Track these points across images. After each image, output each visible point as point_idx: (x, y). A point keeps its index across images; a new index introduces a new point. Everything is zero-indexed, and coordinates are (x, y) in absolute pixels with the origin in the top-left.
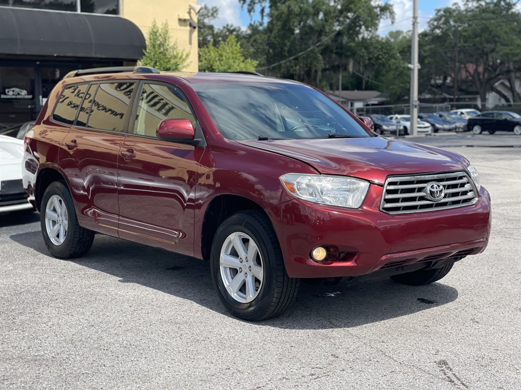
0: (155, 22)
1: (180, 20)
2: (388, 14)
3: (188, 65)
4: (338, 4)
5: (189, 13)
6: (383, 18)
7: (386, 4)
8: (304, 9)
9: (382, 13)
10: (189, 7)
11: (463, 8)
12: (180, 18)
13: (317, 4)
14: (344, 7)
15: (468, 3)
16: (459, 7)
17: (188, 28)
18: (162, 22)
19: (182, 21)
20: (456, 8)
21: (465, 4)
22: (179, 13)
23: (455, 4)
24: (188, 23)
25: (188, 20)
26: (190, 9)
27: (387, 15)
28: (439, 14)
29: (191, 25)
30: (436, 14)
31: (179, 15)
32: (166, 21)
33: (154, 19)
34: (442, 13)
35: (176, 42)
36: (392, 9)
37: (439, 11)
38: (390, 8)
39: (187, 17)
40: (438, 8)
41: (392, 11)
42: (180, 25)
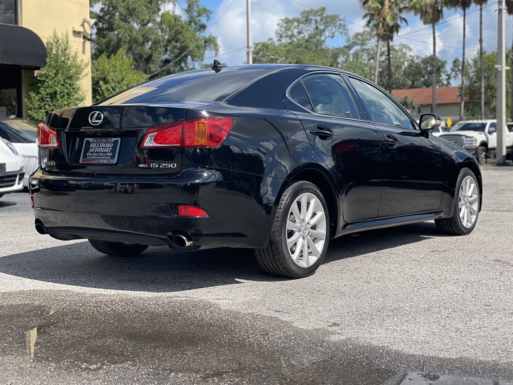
0: (55, 32)
1: (74, 32)
2: (213, 46)
3: (86, 75)
4: (165, 34)
5: (83, 25)
6: (208, 49)
7: (210, 36)
8: (133, 37)
9: (207, 44)
10: (83, 20)
11: (277, 44)
12: (75, 30)
13: (146, 33)
14: (172, 37)
15: (281, 39)
16: (274, 42)
17: (81, 40)
18: (62, 33)
19: (76, 33)
20: (271, 43)
21: (279, 40)
22: (74, 26)
23: (270, 39)
24: (82, 35)
25: (82, 32)
26: (83, 22)
27: (211, 46)
28: (257, 48)
29: (84, 37)
30: (255, 48)
31: (73, 28)
32: (67, 31)
33: (55, 30)
34: (259, 46)
35: (77, 52)
36: (216, 42)
37: (257, 45)
38: (214, 40)
39: (81, 29)
40: (257, 42)
41: (215, 43)
42: (74, 36)
